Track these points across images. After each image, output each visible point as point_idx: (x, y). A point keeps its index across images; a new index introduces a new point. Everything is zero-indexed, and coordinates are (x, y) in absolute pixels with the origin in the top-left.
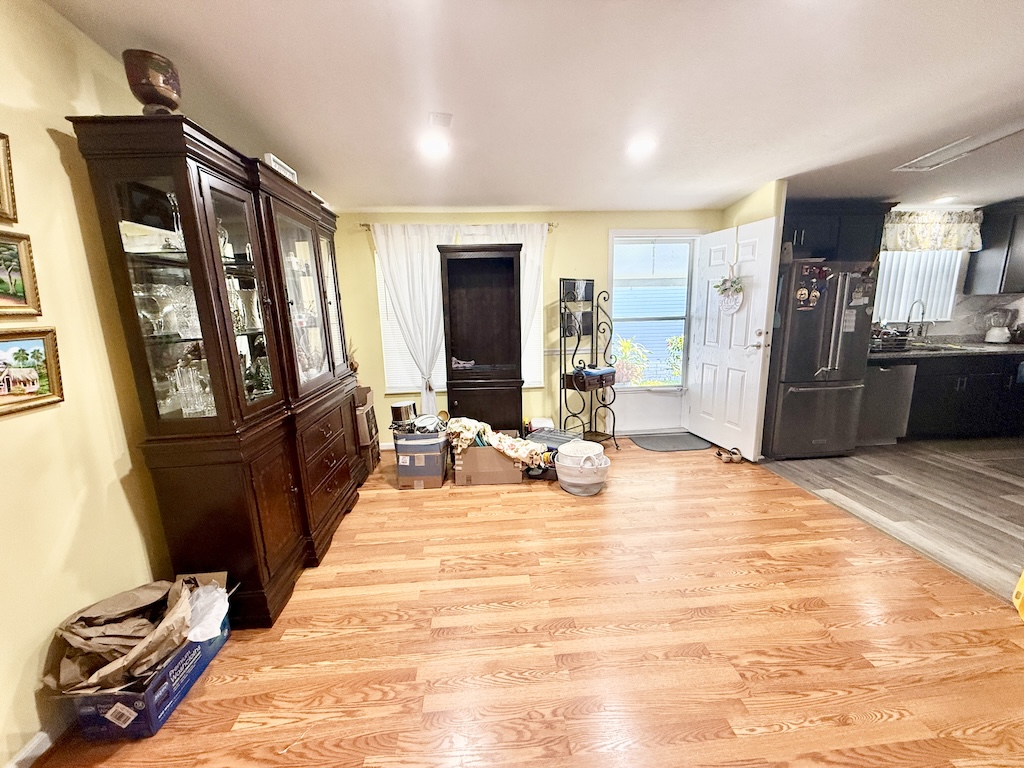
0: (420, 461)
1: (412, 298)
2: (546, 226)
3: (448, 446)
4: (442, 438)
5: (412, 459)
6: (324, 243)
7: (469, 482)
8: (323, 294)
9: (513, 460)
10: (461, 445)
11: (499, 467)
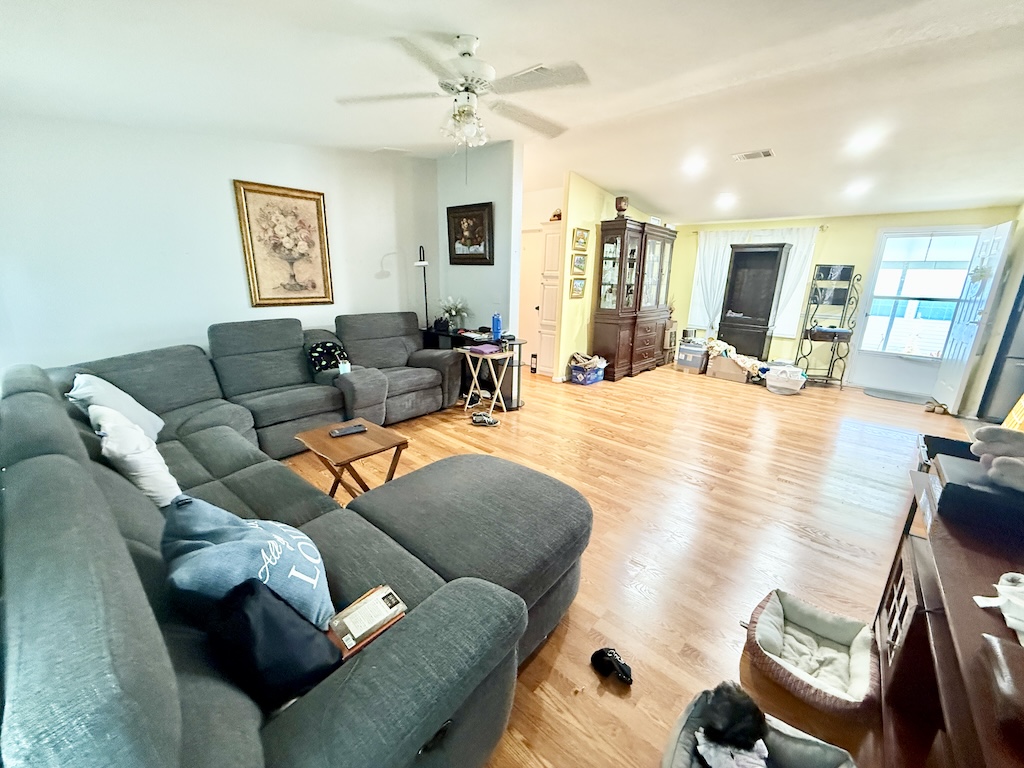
0: (690, 359)
1: (713, 274)
2: (817, 228)
3: (707, 355)
4: (704, 349)
5: (686, 356)
6: (668, 246)
7: (714, 375)
8: (661, 270)
9: (742, 369)
10: (713, 354)
11: (733, 371)
